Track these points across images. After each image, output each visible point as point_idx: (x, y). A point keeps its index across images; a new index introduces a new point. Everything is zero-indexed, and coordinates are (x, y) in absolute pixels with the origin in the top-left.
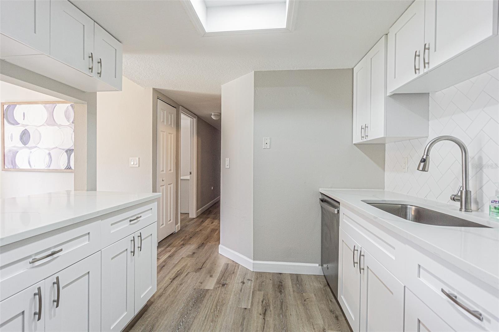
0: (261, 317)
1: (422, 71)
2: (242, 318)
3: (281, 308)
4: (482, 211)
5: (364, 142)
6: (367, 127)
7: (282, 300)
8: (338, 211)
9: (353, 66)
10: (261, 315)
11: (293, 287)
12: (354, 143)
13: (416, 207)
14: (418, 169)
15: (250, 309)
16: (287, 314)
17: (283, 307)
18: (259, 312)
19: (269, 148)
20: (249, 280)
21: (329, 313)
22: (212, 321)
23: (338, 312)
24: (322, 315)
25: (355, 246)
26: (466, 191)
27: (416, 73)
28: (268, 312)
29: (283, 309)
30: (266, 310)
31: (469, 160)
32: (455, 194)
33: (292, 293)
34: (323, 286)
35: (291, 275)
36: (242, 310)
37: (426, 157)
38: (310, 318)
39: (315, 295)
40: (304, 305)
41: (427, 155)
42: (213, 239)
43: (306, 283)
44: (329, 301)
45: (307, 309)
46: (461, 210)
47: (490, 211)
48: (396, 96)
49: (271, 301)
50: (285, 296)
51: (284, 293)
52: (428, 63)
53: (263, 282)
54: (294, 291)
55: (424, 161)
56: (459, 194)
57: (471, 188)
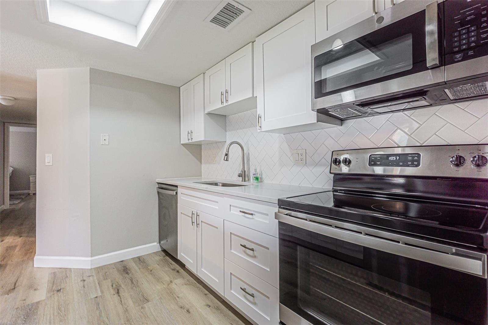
0: (116, 295)
1: (225, 104)
2: (95, 305)
3: (132, 283)
4: (250, 181)
5: (189, 143)
6: (192, 132)
7: (131, 278)
8: (176, 193)
9: (180, 86)
10: (114, 295)
11: (138, 266)
12: (181, 143)
13: (222, 184)
14: (224, 160)
15: (101, 296)
16: (139, 284)
17: (134, 282)
18: (112, 294)
19: (108, 144)
20: (90, 276)
21: (172, 271)
22: (61, 321)
23: (178, 268)
24: (167, 274)
25: (192, 211)
26: (244, 171)
27: (222, 104)
28: (121, 291)
29: (135, 283)
30: (118, 290)
31: (245, 154)
32: (240, 173)
33: (139, 270)
34: (162, 257)
35: (133, 259)
36: (93, 300)
37: (228, 153)
38: (159, 280)
39: (158, 265)
40: (151, 274)
41: (228, 152)
42: (15, 257)
43: (148, 260)
44: (170, 265)
45: (154, 275)
46: (242, 181)
47: (253, 179)
48: (210, 114)
49: (121, 282)
50: (133, 274)
51: (131, 273)
52: (228, 101)
53: (106, 272)
54: (139, 269)
55: (226, 155)
56: (241, 173)
57: (246, 170)
